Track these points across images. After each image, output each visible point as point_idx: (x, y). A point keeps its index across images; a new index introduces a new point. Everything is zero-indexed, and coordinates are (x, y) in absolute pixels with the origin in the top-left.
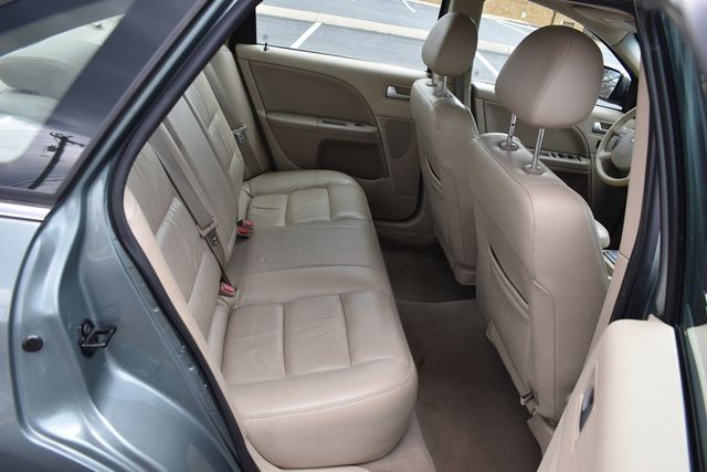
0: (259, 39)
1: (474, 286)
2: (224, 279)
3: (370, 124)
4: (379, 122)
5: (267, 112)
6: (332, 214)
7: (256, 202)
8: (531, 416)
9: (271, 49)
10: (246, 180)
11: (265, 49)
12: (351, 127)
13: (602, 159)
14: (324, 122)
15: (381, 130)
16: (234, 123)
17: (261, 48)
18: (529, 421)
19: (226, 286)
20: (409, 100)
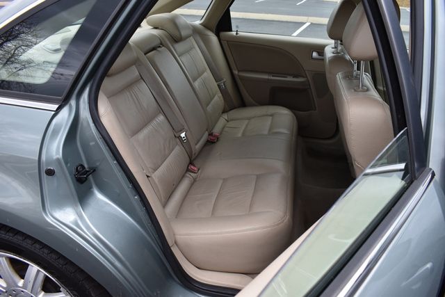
0: (234, 28)
2: (191, 163)
4: (308, 75)
5: (239, 71)
6: (270, 130)
7: (231, 124)
9: (241, 34)
10: (224, 112)
11: (237, 34)
12: (290, 79)
14: (273, 76)
15: (310, 81)
16: (217, 78)
17: (234, 33)
19: (192, 167)
20: (323, 60)
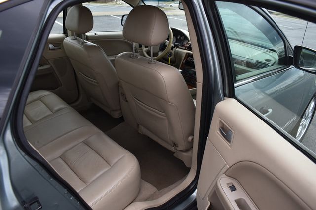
1: (122, 116)
3: (47, 64)
6: (51, 111)
8: (174, 153)
13: (145, 51)
15: (52, 65)
18: (174, 155)
20: (60, 48)
